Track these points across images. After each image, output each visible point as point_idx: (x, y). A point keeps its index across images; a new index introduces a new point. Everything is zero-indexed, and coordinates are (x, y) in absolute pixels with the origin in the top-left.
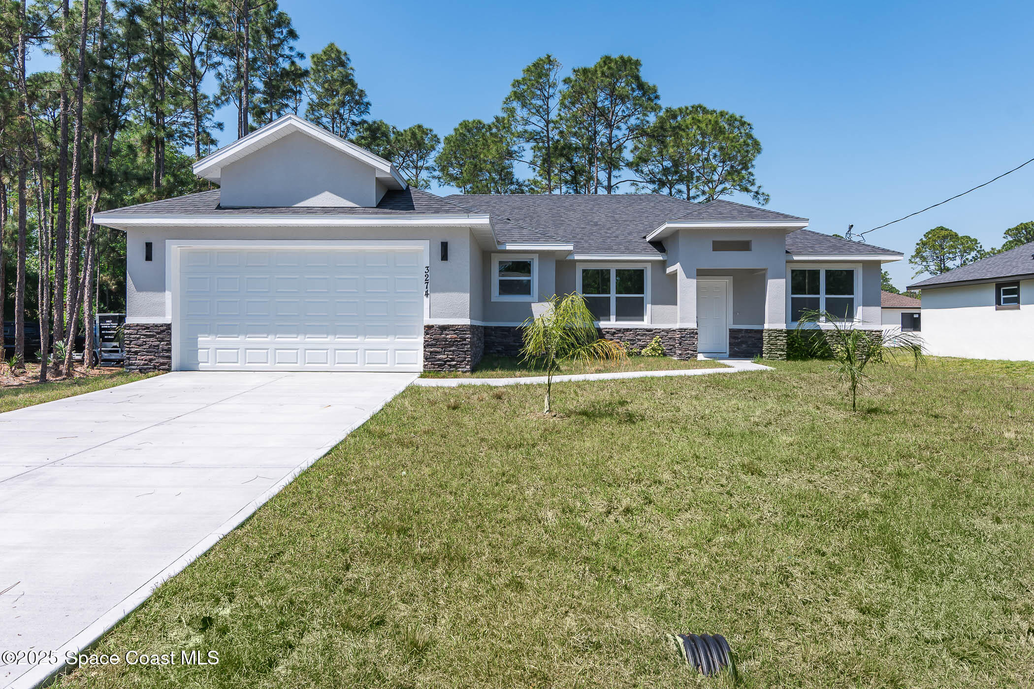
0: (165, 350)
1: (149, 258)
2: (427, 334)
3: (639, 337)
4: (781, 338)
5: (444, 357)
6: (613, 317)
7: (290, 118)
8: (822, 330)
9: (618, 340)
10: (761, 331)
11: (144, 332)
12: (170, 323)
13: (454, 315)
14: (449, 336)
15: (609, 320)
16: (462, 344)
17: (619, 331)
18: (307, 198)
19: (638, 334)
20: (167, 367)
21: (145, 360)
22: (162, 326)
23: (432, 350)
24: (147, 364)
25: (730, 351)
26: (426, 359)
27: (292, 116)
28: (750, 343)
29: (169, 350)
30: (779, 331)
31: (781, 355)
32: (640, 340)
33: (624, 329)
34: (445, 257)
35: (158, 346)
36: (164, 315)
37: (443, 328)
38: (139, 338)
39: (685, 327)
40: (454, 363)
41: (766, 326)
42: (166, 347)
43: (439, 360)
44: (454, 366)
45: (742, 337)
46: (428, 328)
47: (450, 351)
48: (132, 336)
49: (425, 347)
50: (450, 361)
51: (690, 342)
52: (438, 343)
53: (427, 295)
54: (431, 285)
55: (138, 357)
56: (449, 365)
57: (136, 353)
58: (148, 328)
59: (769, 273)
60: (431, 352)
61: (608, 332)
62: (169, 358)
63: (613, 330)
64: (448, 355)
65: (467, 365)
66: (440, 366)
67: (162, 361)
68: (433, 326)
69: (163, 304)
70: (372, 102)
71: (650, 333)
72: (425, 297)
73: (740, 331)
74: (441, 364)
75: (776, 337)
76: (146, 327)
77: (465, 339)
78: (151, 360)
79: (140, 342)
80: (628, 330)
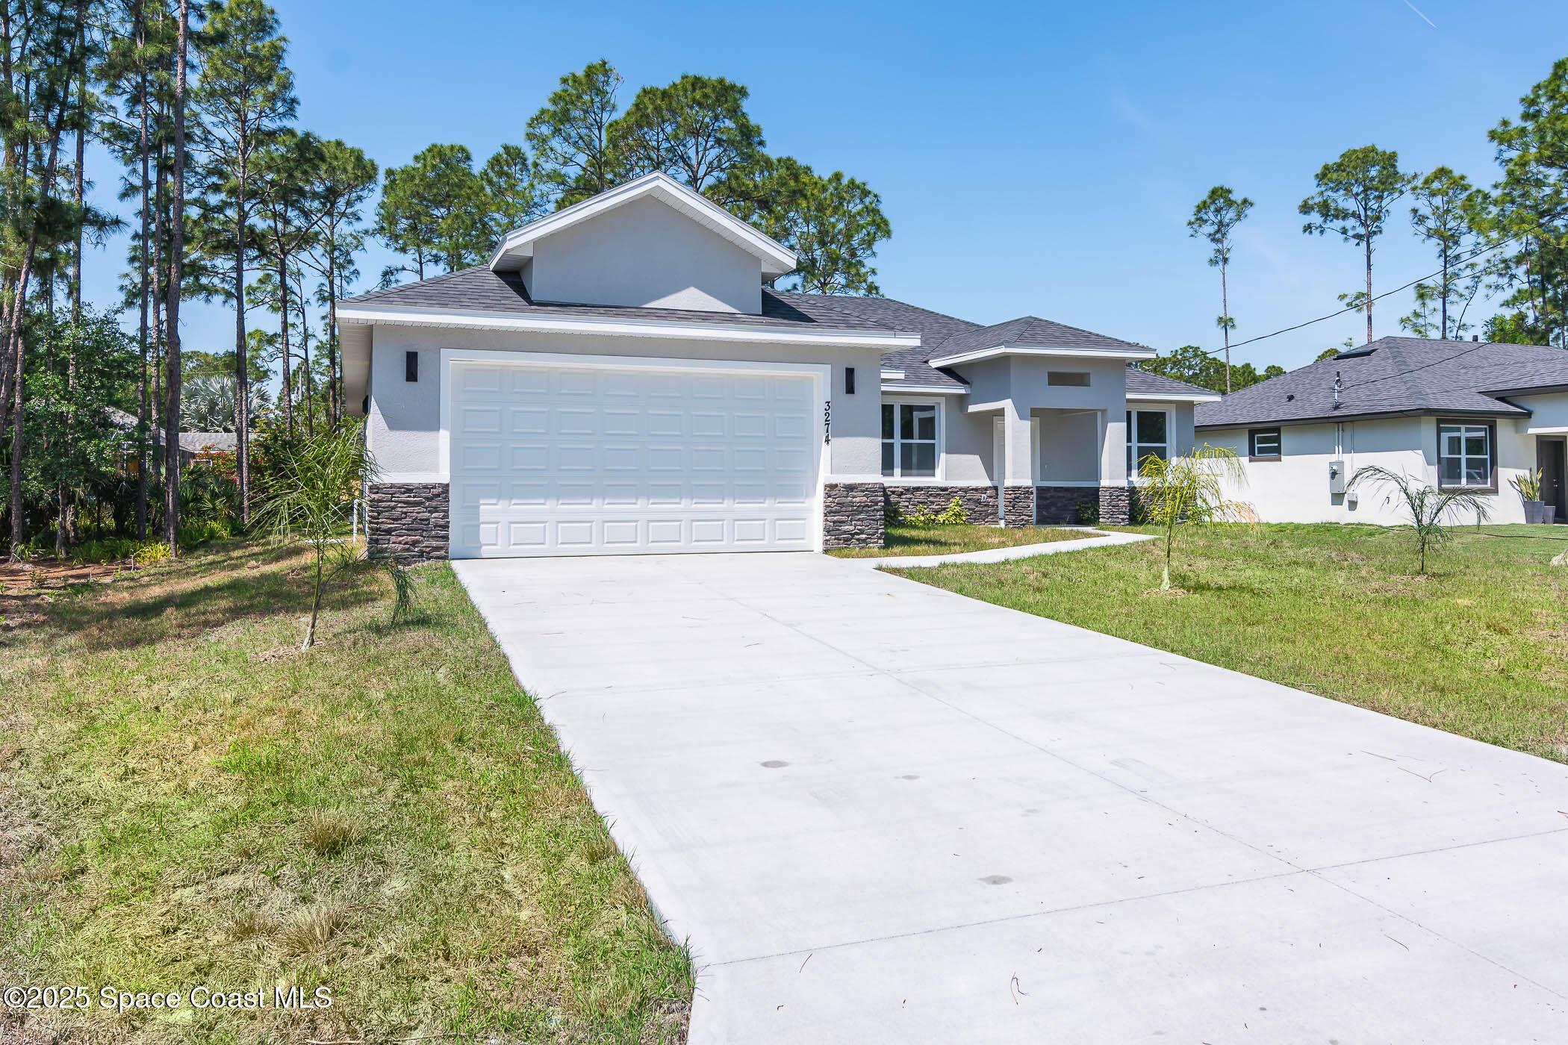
0: (440, 526)
1: (412, 375)
2: (829, 496)
3: (931, 499)
4: (1123, 498)
5: (852, 528)
6: (897, 471)
7: (657, 178)
8: (1135, 488)
9: (907, 504)
10: (1097, 490)
11: (404, 497)
12: (446, 482)
13: (862, 470)
14: (858, 499)
15: (893, 475)
16: (873, 511)
17: (908, 490)
18: (664, 296)
19: (931, 495)
20: (442, 553)
21: (406, 543)
22: (434, 487)
23: (835, 518)
24: (408, 550)
25: (1037, 516)
26: (828, 531)
27: (660, 175)
28: (1059, 505)
29: (446, 527)
30: (1120, 489)
31: (1123, 519)
32: (933, 503)
33: (913, 488)
34: (850, 390)
35: (428, 520)
36: (435, 469)
37: (850, 488)
38: (393, 508)
39: (1018, 485)
40: (864, 536)
41: (1105, 482)
42: (442, 522)
43: (845, 532)
44: (864, 541)
45: (1052, 497)
46: (831, 487)
47: (859, 520)
48: (383, 504)
49: (826, 515)
50: (858, 534)
51: (1025, 505)
52: (844, 509)
53: (827, 441)
54: (835, 427)
55: (393, 539)
56: (858, 540)
57: (389, 532)
58: (409, 491)
59: (1109, 414)
60: (834, 522)
61: (893, 492)
62: (446, 538)
63: (901, 490)
64: (855, 525)
65: (880, 538)
66: (846, 540)
67: (434, 543)
68: (836, 485)
69: (435, 451)
70: (301, 99)
71: (946, 492)
72: (824, 444)
73: (1049, 489)
74: (848, 538)
75: (1118, 496)
76: (408, 489)
77: (876, 504)
78: (414, 543)
79: (396, 513)
80: (918, 489)
